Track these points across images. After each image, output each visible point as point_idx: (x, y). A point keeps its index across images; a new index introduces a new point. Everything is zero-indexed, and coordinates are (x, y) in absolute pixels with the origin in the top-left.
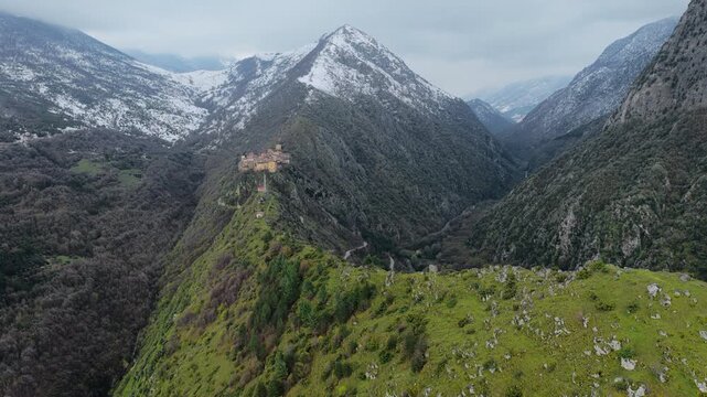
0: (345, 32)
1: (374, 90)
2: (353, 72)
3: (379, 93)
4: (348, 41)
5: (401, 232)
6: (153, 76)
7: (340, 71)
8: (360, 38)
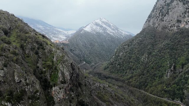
0: (100, 19)
1: (103, 31)
2: (98, 27)
3: (104, 32)
4: (100, 21)
5: (95, 60)
6: (58, 31)
7: (95, 27)
8: (104, 20)
